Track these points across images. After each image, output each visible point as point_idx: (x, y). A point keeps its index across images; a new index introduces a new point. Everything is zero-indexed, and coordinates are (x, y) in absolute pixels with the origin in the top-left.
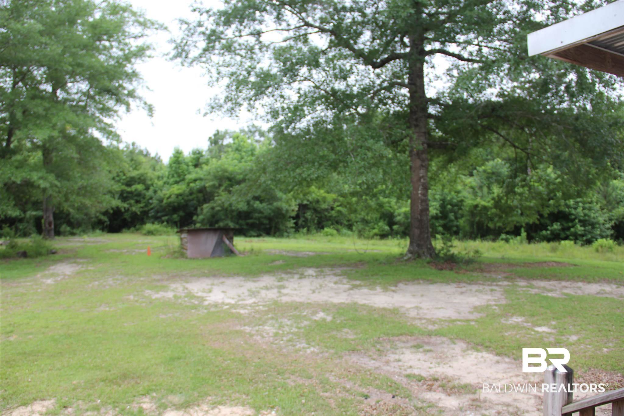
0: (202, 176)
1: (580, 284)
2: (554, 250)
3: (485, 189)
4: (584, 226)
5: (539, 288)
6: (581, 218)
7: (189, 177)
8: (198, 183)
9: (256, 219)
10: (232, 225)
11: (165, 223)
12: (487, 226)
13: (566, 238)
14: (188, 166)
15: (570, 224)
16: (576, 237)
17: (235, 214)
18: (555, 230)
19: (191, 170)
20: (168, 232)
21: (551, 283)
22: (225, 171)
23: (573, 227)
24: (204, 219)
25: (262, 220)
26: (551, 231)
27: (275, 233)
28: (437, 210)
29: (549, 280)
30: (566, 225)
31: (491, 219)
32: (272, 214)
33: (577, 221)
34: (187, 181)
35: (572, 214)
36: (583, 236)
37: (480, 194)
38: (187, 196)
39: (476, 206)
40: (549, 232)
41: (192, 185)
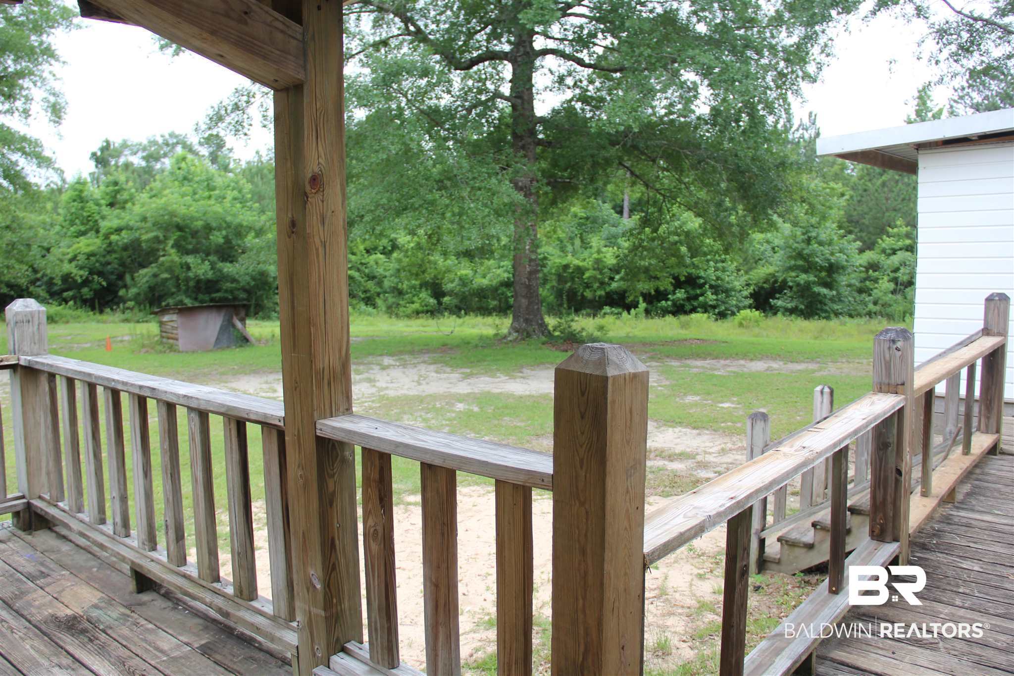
0: (131, 223)
1: (742, 362)
2: (684, 326)
3: (577, 242)
4: (716, 293)
5: (697, 367)
6: (713, 283)
7: (105, 225)
8: (124, 233)
9: (226, 291)
10: (188, 302)
11: (71, 303)
12: (582, 295)
13: (694, 310)
14: (98, 205)
15: (698, 291)
16: (706, 308)
17: (192, 284)
18: (679, 299)
19: (105, 213)
20: (79, 317)
21: (708, 362)
22: (173, 214)
23: (702, 295)
24: (139, 294)
25: (237, 293)
26: (673, 301)
27: (256, 313)
28: (509, 272)
29: (705, 359)
30: (692, 292)
31: (588, 286)
32: (253, 283)
33: (707, 286)
34: (103, 231)
35: (699, 277)
36: (714, 307)
37: (569, 248)
38: (104, 256)
39: (566, 267)
40: (669, 303)
41: (114, 238)
